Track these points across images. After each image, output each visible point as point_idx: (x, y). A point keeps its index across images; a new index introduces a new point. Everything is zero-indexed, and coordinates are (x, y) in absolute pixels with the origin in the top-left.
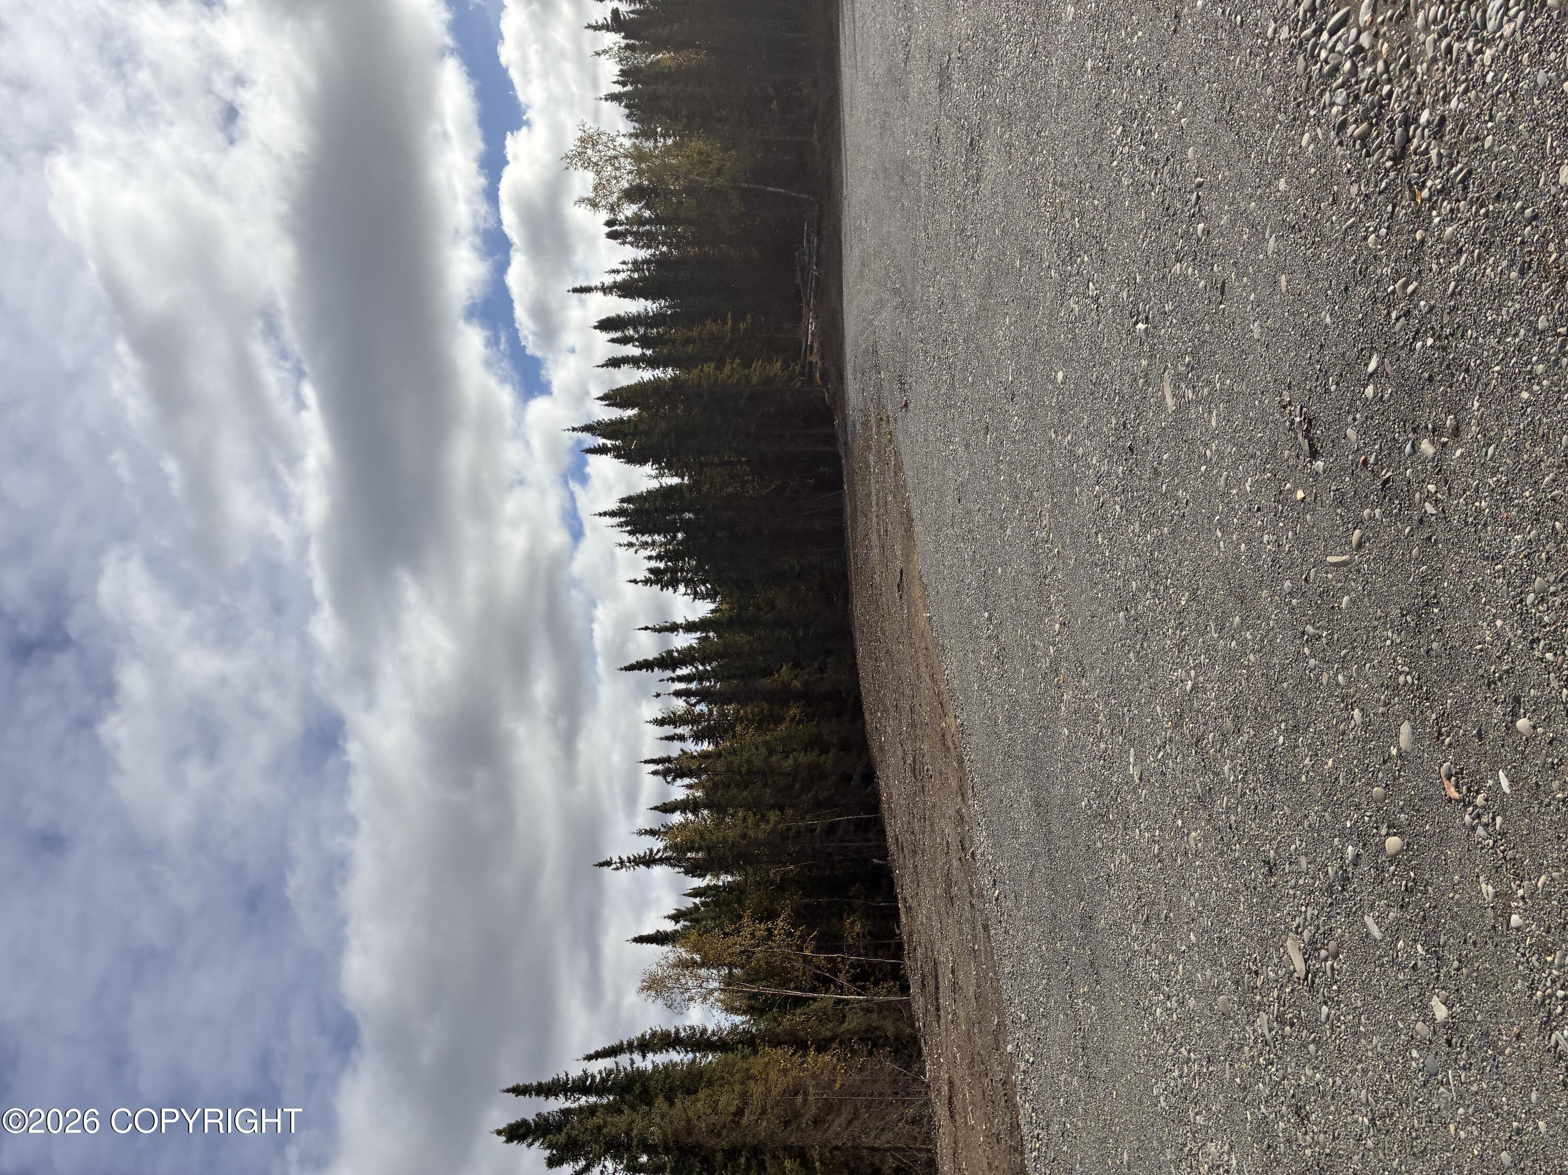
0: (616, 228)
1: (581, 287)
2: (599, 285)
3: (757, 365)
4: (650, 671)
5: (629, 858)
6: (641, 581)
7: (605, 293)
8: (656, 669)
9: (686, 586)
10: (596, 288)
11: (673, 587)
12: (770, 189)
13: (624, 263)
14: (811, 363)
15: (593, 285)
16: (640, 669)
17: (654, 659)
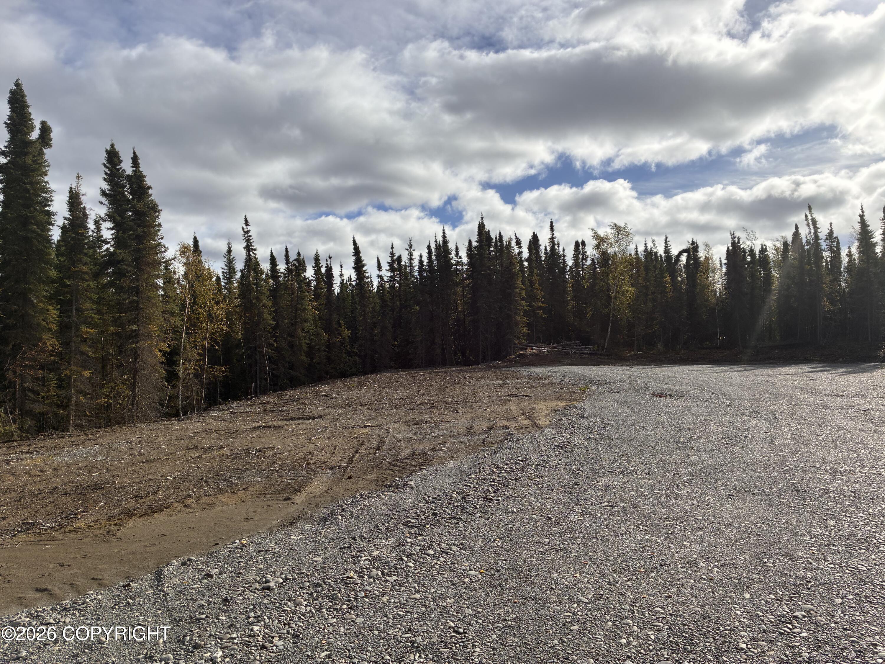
0: (581, 247)
1: (553, 226)
2: (554, 236)
3: (525, 320)
4: (353, 254)
5: (250, 236)
6: (393, 251)
7: (550, 239)
8: (354, 258)
9: (391, 277)
10: (553, 234)
11: (389, 269)
12: (610, 328)
13: (564, 250)
14: (526, 349)
15: (554, 232)
16: (354, 249)
17: (361, 257)
